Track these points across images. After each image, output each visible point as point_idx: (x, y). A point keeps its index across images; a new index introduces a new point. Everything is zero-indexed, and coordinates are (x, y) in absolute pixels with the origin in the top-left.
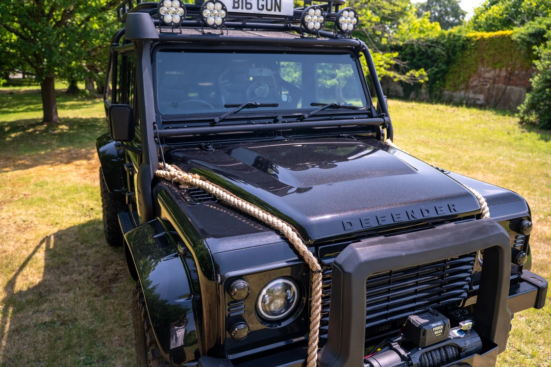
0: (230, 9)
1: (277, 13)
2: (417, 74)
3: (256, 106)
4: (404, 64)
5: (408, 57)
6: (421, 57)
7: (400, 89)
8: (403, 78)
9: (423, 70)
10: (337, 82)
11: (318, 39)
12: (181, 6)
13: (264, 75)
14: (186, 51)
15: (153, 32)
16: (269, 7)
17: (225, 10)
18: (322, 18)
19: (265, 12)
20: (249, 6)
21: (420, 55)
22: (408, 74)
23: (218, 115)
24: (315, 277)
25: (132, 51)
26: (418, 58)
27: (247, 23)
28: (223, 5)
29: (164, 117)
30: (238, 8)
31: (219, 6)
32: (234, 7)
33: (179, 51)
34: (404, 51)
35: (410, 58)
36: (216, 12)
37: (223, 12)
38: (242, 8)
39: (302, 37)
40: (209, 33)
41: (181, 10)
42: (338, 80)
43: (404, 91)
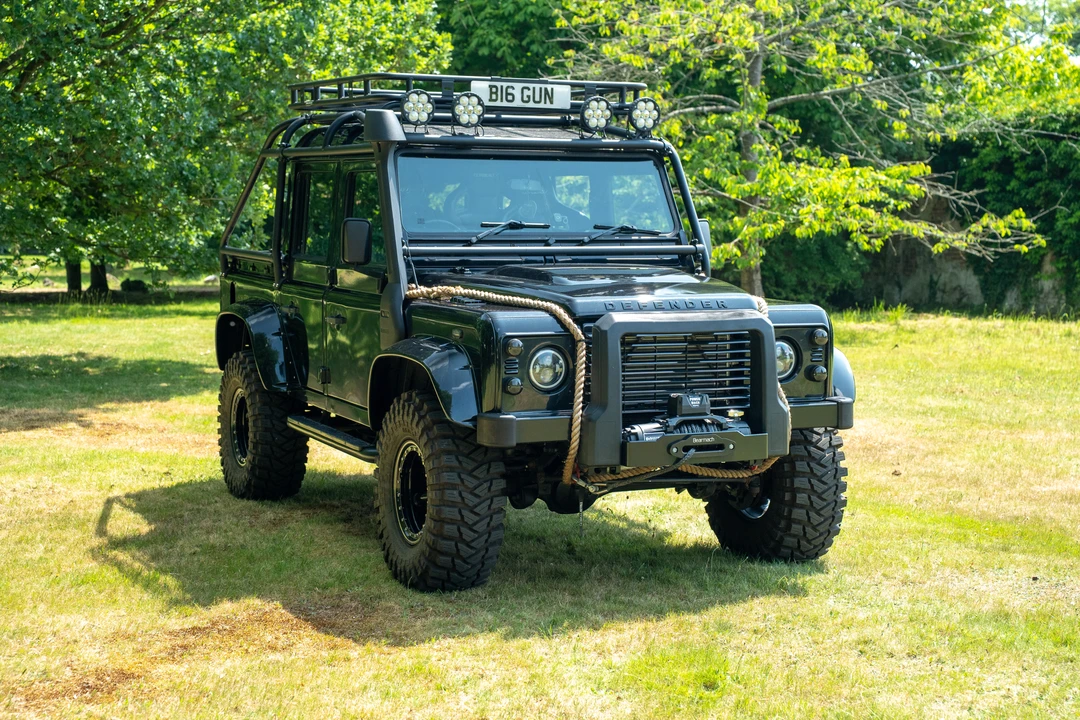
0: (487, 103)
1: (548, 106)
2: (1000, 226)
3: (522, 226)
4: (966, 199)
5: (988, 176)
6: (1032, 174)
7: (970, 281)
8: (960, 240)
9: (1019, 212)
10: (736, 251)
11: (603, 141)
12: (429, 102)
13: (530, 188)
14: (431, 156)
15: (397, 132)
16: (537, 99)
17: (482, 105)
18: (608, 113)
19: (531, 105)
20: (510, 98)
21: (1029, 168)
22: (976, 227)
23: (475, 235)
24: (580, 344)
25: (371, 154)
26: (1024, 177)
27: (503, 116)
28: (480, 100)
29: (410, 235)
30: (496, 100)
31: (474, 100)
32: (491, 100)
33: (422, 155)
34: (976, 155)
35: (999, 177)
36: (471, 108)
37: (480, 108)
38: (502, 101)
39: (582, 138)
40: (461, 134)
41: (430, 106)
42: (739, 245)
43: (985, 287)
